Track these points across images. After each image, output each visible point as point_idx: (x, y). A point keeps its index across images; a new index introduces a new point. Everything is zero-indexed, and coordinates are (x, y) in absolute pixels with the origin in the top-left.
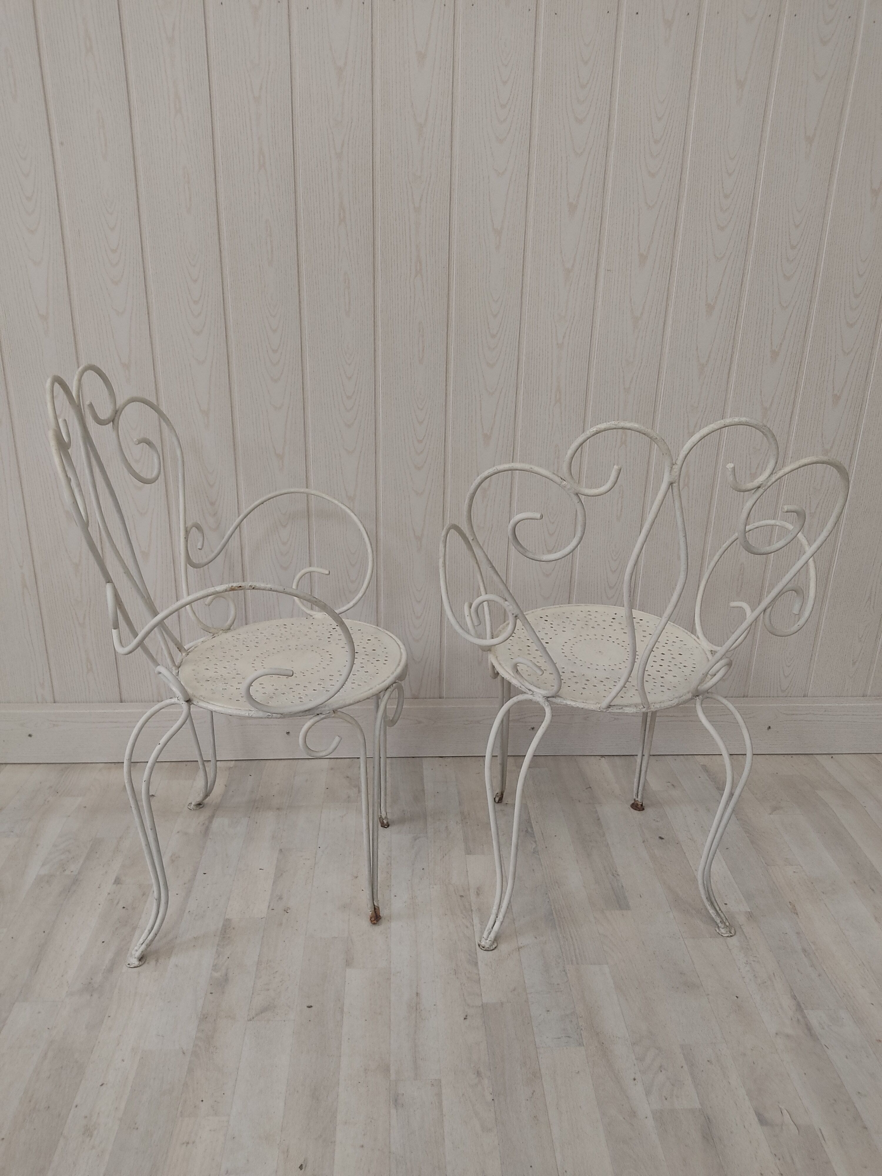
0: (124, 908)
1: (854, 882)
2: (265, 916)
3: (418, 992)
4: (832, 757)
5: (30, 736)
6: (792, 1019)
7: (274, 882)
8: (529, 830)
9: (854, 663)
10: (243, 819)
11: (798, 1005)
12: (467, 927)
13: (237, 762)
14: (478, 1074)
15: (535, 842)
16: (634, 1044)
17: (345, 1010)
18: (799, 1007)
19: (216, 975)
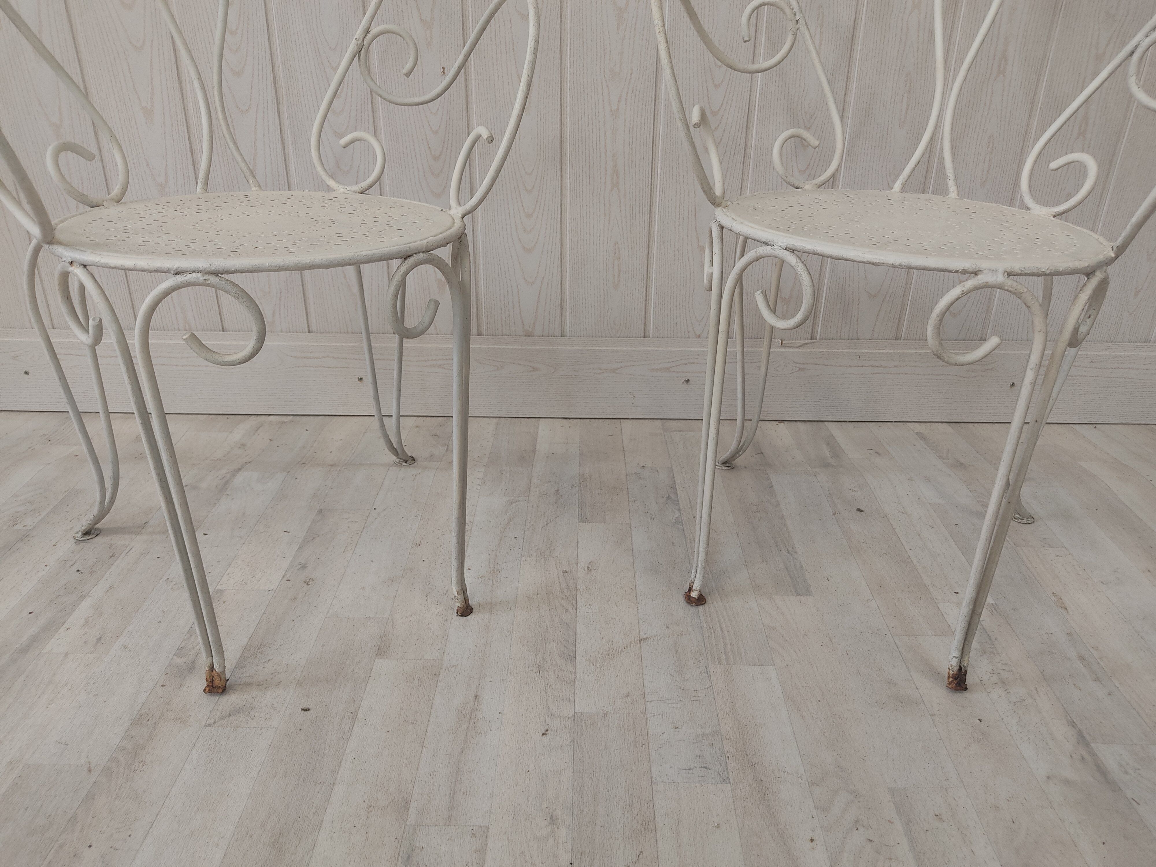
0: (78, 571)
1: (1149, 571)
2: (275, 589)
3: (479, 694)
4: (1095, 427)
5: (26, 373)
6: (1071, 756)
7: (300, 548)
8: (673, 496)
9: (1137, 294)
10: (279, 473)
11: (1080, 735)
12: (567, 610)
13: (295, 417)
14: (553, 820)
15: (680, 510)
16: (812, 784)
17: (360, 716)
18: (1082, 739)
19: (178, 661)
